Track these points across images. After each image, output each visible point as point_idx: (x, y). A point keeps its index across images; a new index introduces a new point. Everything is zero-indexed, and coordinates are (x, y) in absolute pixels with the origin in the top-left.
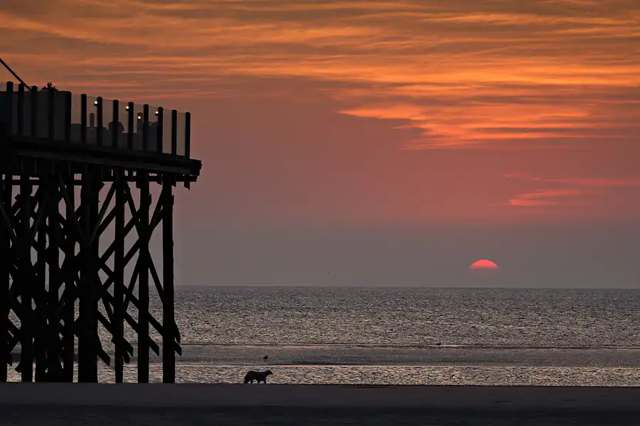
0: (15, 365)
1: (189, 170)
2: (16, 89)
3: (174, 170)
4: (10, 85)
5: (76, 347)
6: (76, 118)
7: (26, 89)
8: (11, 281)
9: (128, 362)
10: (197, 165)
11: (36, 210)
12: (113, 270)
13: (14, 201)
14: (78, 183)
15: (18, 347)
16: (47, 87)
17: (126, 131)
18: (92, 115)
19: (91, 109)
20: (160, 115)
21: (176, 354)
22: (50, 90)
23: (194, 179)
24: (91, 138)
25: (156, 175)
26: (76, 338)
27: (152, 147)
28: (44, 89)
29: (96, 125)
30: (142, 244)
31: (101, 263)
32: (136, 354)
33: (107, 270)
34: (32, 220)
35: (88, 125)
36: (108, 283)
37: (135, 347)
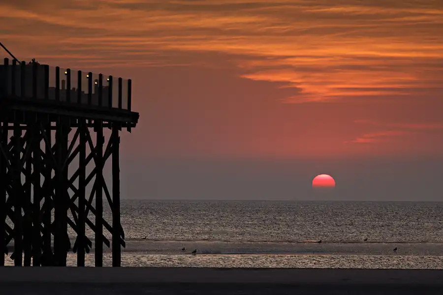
0: (10, 254)
1: (130, 119)
2: (10, 63)
3: (120, 119)
4: (6, 60)
5: (52, 242)
6: (52, 84)
7: (17, 64)
8: (7, 196)
9: (88, 252)
10: (136, 116)
11: (24, 147)
12: (77, 188)
13: (9, 141)
14: (53, 128)
15: (12, 242)
16: (32, 62)
17: (86, 92)
18: (63, 81)
19: (63, 77)
20: (111, 81)
21: (122, 247)
22: (34, 64)
23: (134, 126)
24: (63, 97)
25: (107, 123)
26: (52, 236)
27: (105, 104)
28: (30, 63)
29: (66, 88)
30: (98, 171)
31: (70, 184)
32: (93, 247)
33: (73, 188)
34: (21, 154)
35: (61, 88)
36: (74, 198)
37: (93, 242)
